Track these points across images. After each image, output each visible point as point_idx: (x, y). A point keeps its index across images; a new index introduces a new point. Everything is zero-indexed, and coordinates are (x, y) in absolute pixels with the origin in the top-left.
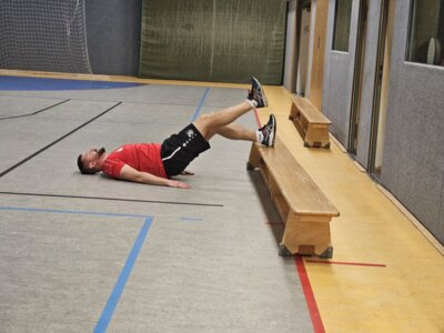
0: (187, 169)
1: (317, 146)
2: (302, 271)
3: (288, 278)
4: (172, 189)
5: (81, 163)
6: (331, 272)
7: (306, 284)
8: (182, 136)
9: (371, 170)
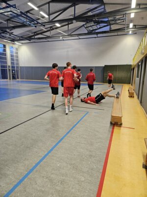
0: (101, 101)
1: (131, 97)
2: (113, 129)
3: (109, 130)
4: (97, 106)
5: (81, 100)
6: (120, 129)
7: (112, 132)
8: (98, 96)
9: (141, 102)
